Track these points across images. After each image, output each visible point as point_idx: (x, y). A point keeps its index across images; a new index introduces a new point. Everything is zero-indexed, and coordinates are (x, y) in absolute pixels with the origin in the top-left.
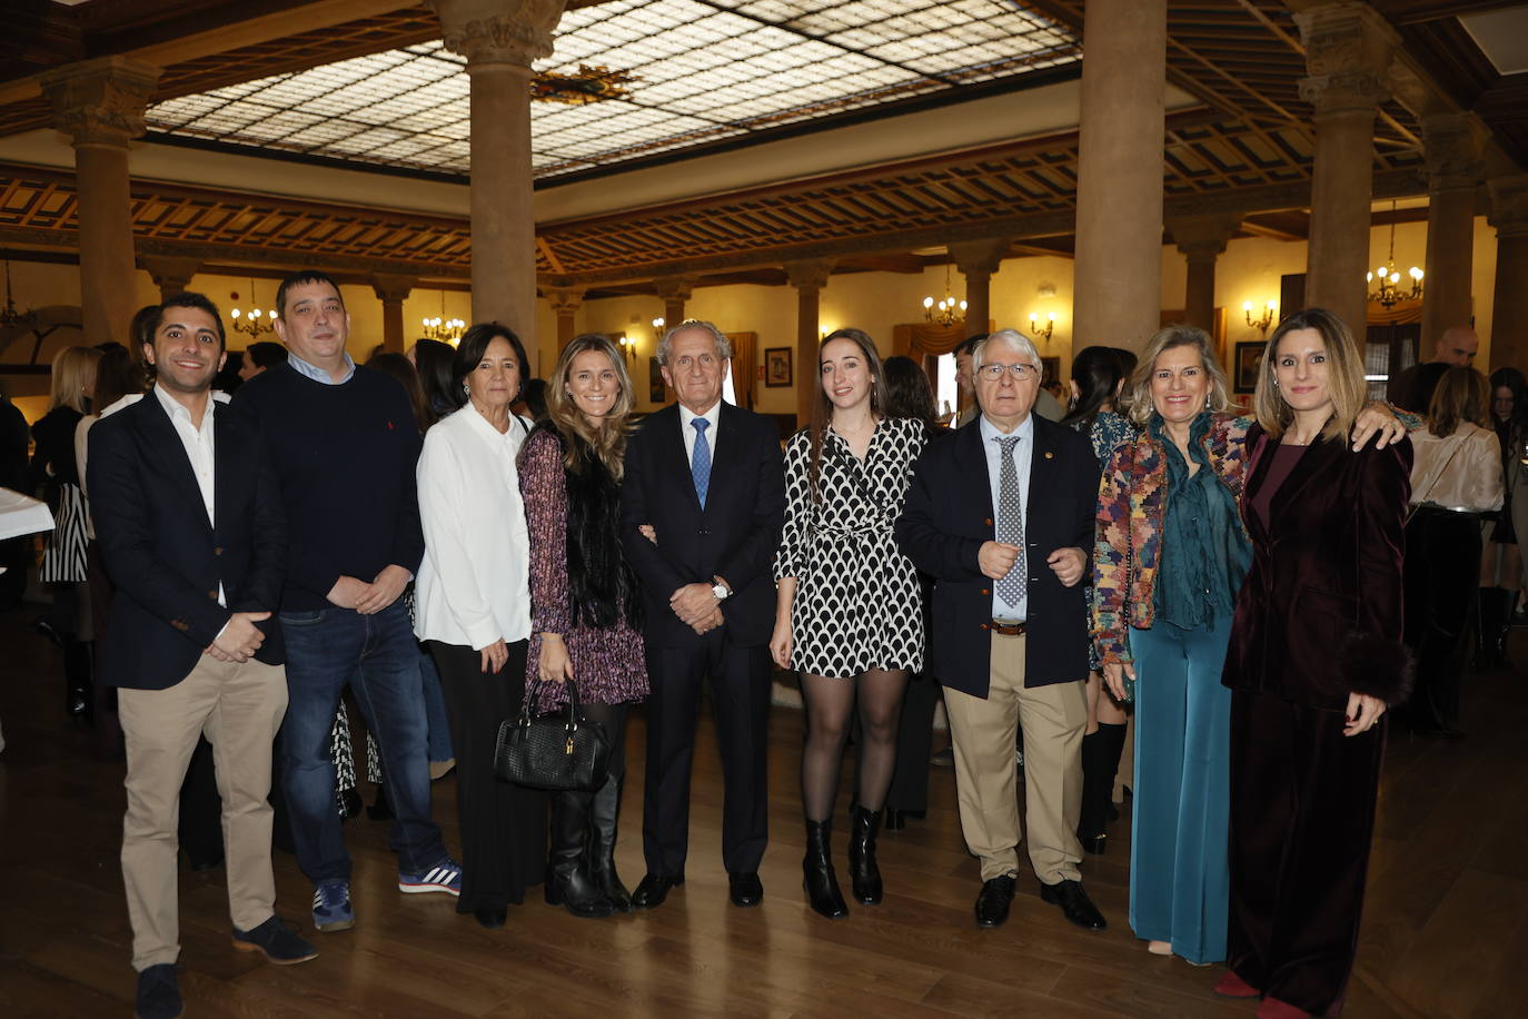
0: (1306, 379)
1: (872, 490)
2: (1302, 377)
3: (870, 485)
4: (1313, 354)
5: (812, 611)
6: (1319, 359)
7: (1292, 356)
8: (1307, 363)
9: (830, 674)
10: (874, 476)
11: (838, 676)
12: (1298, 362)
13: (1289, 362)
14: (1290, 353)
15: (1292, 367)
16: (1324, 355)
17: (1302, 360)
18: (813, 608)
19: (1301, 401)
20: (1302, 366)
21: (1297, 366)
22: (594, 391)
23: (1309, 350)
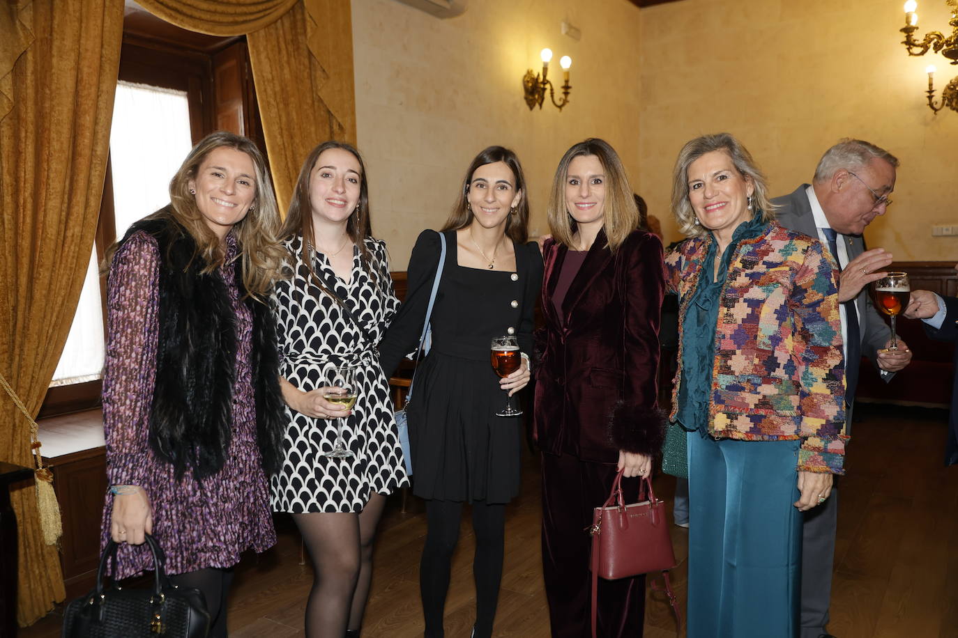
0: (587, 196)
1: (358, 312)
2: (584, 194)
3: (357, 307)
4: (593, 176)
5: (311, 445)
6: (597, 181)
7: (578, 177)
8: (588, 184)
9: (330, 509)
10: (362, 298)
11: (339, 510)
12: (582, 183)
13: (574, 182)
14: (575, 174)
15: (577, 186)
16: (601, 178)
17: (585, 180)
18: (312, 442)
19: (582, 216)
20: (585, 185)
21: (581, 187)
22: (225, 193)
23: (590, 173)
